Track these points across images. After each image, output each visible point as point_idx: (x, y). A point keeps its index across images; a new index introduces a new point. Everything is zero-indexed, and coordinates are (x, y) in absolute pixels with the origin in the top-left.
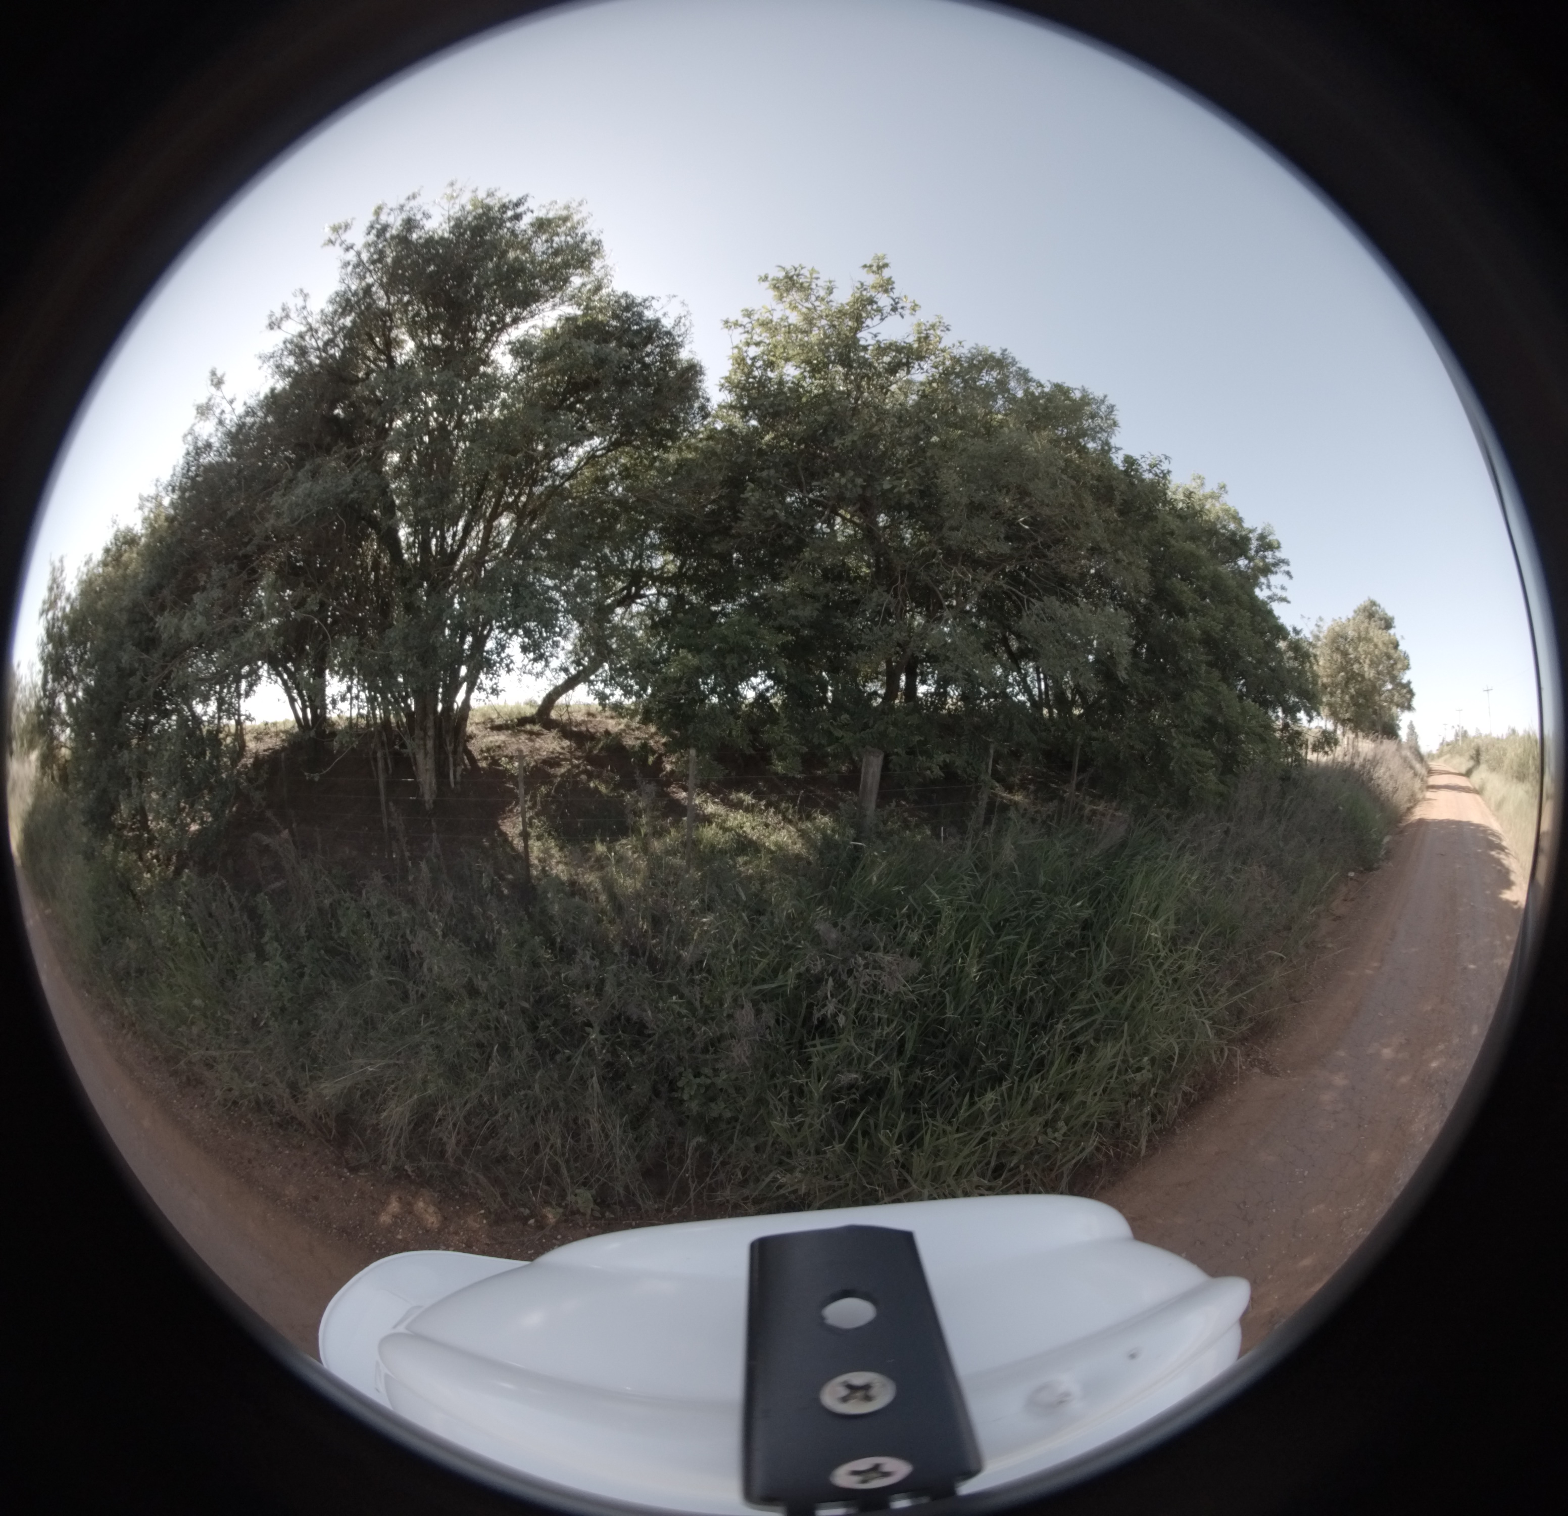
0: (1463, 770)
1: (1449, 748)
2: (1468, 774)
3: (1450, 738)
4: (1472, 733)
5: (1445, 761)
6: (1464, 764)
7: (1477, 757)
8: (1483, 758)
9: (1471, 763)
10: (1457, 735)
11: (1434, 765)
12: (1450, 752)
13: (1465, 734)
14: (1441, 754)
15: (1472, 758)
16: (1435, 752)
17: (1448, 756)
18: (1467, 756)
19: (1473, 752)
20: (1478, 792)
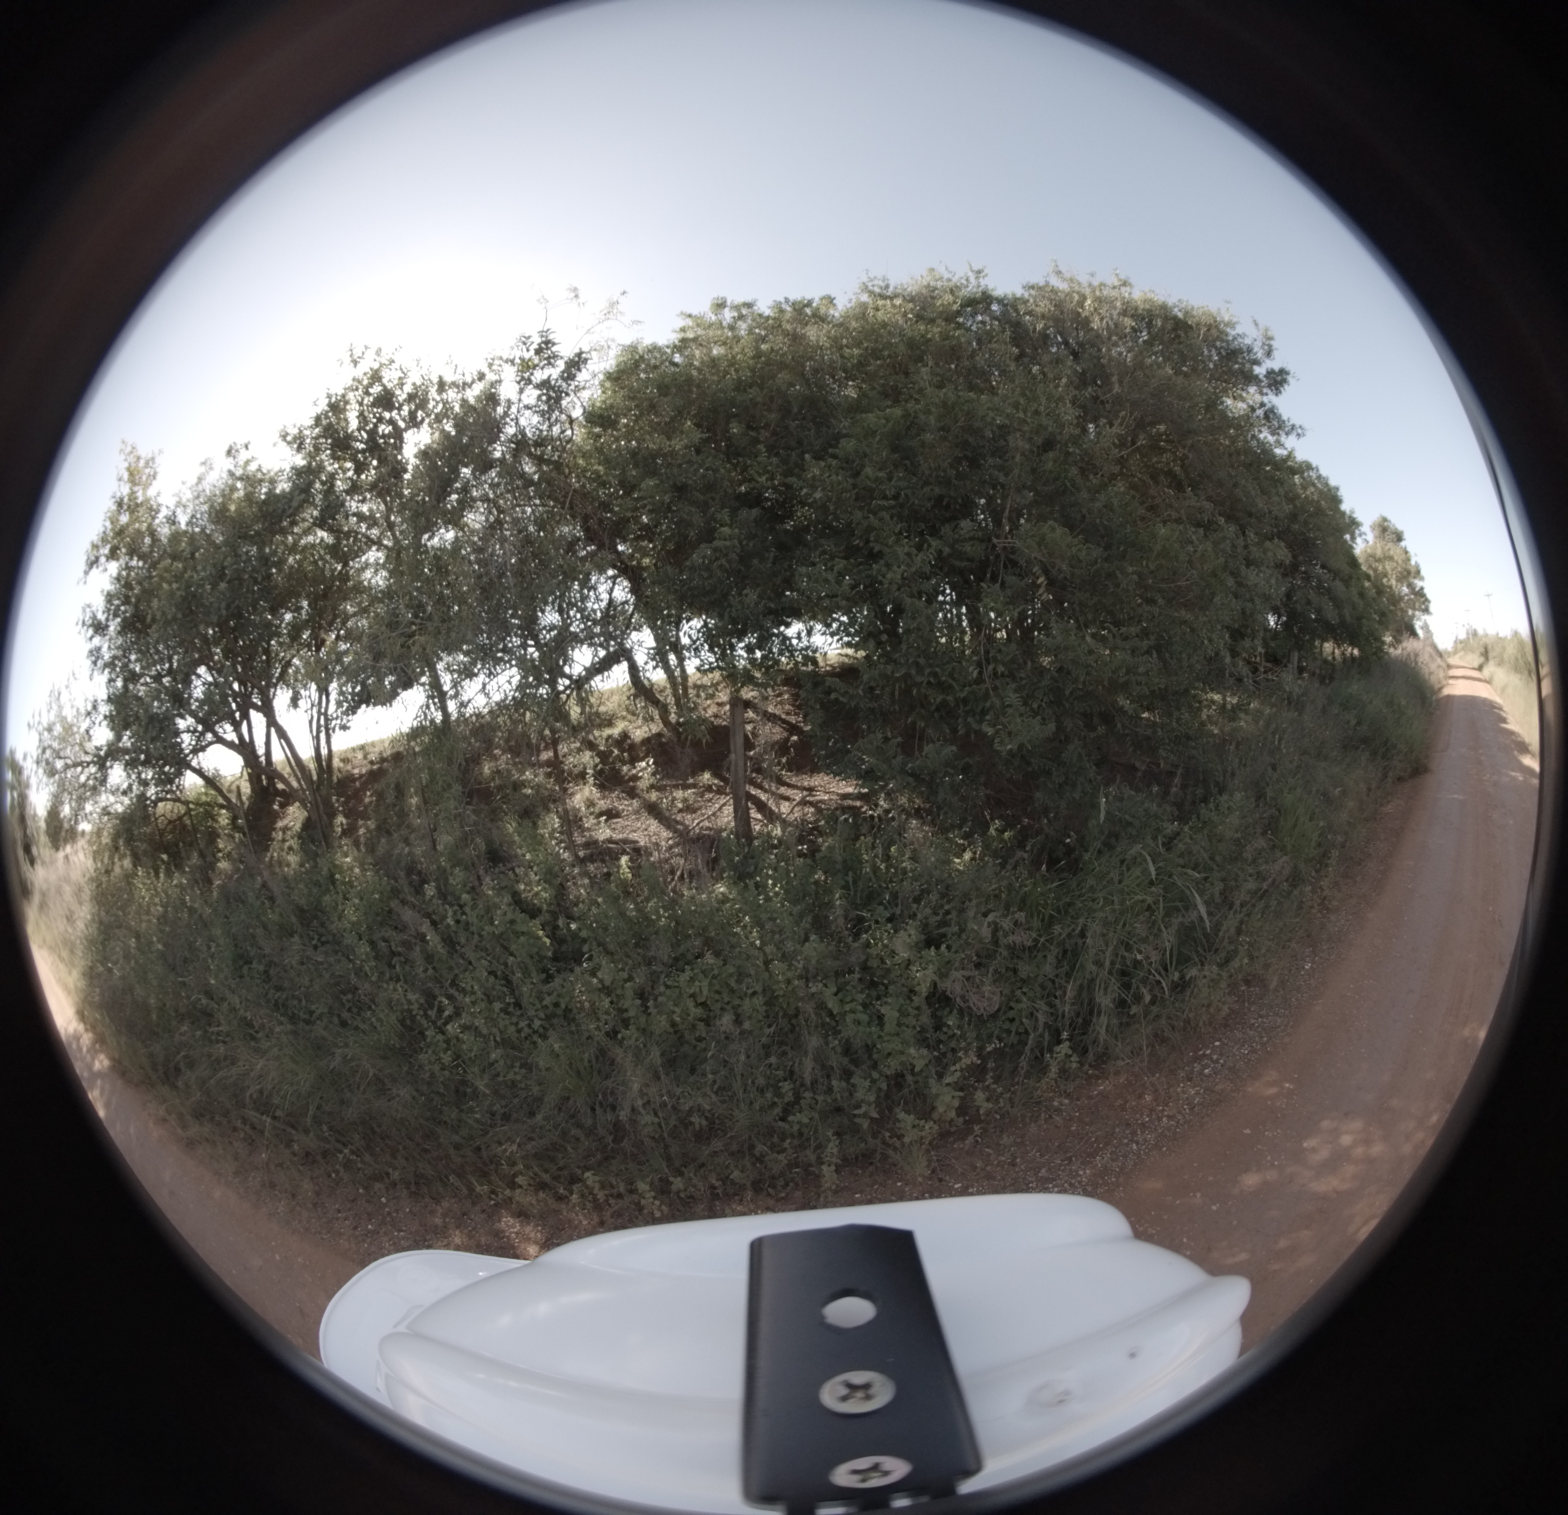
0: (1476, 665)
1: (1462, 646)
2: (1480, 668)
3: (1462, 636)
4: (1480, 632)
5: (1460, 658)
6: (1476, 660)
7: (1486, 654)
8: (1491, 655)
9: (1482, 660)
10: (1468, 633)
11: (1452, 661)
12: (1463, 649)
13: (1475, 634)
14: (1455, 652)
15: (1482, 654)
16: (1450, 649)
17: (1462, 653)
18: (1478, 653)
19: (1483, 650)
20: (1488, 682)
